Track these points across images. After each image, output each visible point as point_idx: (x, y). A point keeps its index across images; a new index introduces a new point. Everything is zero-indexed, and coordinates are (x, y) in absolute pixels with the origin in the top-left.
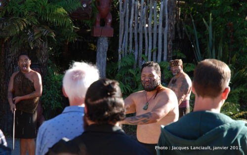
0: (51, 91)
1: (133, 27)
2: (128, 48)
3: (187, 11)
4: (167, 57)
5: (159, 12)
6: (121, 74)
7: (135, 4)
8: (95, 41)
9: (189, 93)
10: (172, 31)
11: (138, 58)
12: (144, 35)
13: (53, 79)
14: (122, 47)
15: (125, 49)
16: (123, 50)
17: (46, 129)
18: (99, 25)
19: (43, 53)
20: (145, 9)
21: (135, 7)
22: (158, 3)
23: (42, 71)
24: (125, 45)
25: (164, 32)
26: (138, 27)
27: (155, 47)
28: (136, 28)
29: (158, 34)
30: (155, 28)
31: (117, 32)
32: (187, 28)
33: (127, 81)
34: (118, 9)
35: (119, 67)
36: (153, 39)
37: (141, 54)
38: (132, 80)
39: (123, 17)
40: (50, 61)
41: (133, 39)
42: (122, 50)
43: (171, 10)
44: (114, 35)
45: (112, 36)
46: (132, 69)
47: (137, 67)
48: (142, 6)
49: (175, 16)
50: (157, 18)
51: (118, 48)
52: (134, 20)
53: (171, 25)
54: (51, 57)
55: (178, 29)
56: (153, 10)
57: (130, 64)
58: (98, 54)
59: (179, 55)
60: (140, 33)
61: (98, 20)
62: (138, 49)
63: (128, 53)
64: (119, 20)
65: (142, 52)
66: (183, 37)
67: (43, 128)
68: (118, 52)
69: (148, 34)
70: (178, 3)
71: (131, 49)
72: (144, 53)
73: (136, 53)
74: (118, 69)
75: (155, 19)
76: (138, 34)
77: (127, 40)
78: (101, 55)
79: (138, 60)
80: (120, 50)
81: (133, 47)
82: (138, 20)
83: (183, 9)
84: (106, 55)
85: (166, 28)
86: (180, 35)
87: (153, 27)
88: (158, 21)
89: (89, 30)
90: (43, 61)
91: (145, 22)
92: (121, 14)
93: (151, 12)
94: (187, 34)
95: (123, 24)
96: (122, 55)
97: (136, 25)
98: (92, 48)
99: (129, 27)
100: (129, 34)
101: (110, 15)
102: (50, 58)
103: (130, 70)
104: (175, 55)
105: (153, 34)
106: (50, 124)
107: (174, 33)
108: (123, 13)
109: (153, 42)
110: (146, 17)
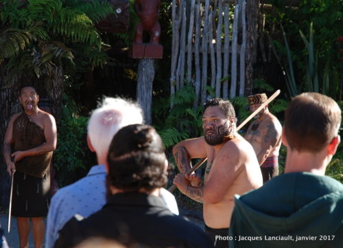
0: (68, 143)
1: (193, 44)
2: (185, 76)
3: (275, 19)
4: (245, 90)
5: (232, 21)
6: (175, 116)
7: (195, 9)
8: (135, 65)
9: (278, 145)
10: (252, 49)
11: (200, 91)
12: (209, 55)
13: (71, 124)
14: (175, 75)
15: (180, 77)
16: (178, 79)
17: (62, 201)
18: (141, 41)
19: (55, 84)
20: (211, 15)
21: (195, 13)
22: (231, 7)
23: (54, 112)
24: (180, 71)
25: (241, 52)
26: (201, 44)
27: (226, 75)
28: (197, 45)
29: (230, 54)
30: (226, 46)
31: (168, 51)
32: (275, 45)
33: (184, 127)
34: (170, 17)
35: (172, 105)
36: (223, 62)
37: (205, 85)
38: (191, 125)
39: (177, 28)
40: (65, 97)
41: (193, 62)
42: (175, 79)
43: (250, 18)
44: (164, 55)
45: (161, 58)
46: (191, 108)
47: (199, 105)
48: (207, 12)
49: (257, 26)
50: (230, 29)
51: (170, 76)
52: (194, 33)
53: (251, 41)
54: (67, 90)
55: (262, 46)
56: (223, 17)
57: (188, 100)
58: (139, 85)
59: (262, 86)
60: (203, 53)
61: (140, 32)
62: (201, 78)
63: (185, 84)
64: (171, 33)
65: (206, 82)
66: (270, 59)
67: (58, 198)
68: (169, 81)
69: (216, 54)
70: (262, 6)
71: (189, 78)
72: (209, 83)
73: (197, 84)
74: (169, 108)
75: (226, 31)
76: (201, 54)
77: (183, 64)
78: (144, 87)
79: (200, 95)
80: (172, 79)
81: (192, 75)
82: (200, 33)
83: (270, 16)
84: (151, 86)
85: (244, 45)
86: (264, 56)
87: (223, 44)
88: (231, 34)
89: (126, 49)
90: (54, 96)
91: (212, 36)
92: (174, 23)
93: (221, 20)
94: (275, 53)
95: (177, 39)
96: (175, 86)
97: (197, 40)
98: (130, 75)
99: (187, 43)
100: (186, 54)
101: (158, 26)
102: (65, 92)
103: (189, 110)
104: (256, 86)
105: (223, 55)
106: (68, 193)
107: (255, 53)
108: (178, 22)
109: (223, 67)
110: (213, 28)
